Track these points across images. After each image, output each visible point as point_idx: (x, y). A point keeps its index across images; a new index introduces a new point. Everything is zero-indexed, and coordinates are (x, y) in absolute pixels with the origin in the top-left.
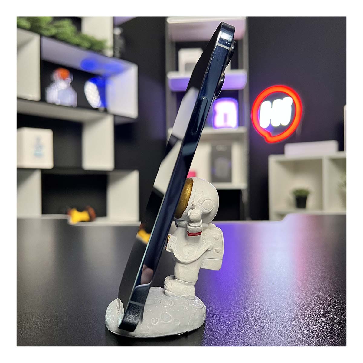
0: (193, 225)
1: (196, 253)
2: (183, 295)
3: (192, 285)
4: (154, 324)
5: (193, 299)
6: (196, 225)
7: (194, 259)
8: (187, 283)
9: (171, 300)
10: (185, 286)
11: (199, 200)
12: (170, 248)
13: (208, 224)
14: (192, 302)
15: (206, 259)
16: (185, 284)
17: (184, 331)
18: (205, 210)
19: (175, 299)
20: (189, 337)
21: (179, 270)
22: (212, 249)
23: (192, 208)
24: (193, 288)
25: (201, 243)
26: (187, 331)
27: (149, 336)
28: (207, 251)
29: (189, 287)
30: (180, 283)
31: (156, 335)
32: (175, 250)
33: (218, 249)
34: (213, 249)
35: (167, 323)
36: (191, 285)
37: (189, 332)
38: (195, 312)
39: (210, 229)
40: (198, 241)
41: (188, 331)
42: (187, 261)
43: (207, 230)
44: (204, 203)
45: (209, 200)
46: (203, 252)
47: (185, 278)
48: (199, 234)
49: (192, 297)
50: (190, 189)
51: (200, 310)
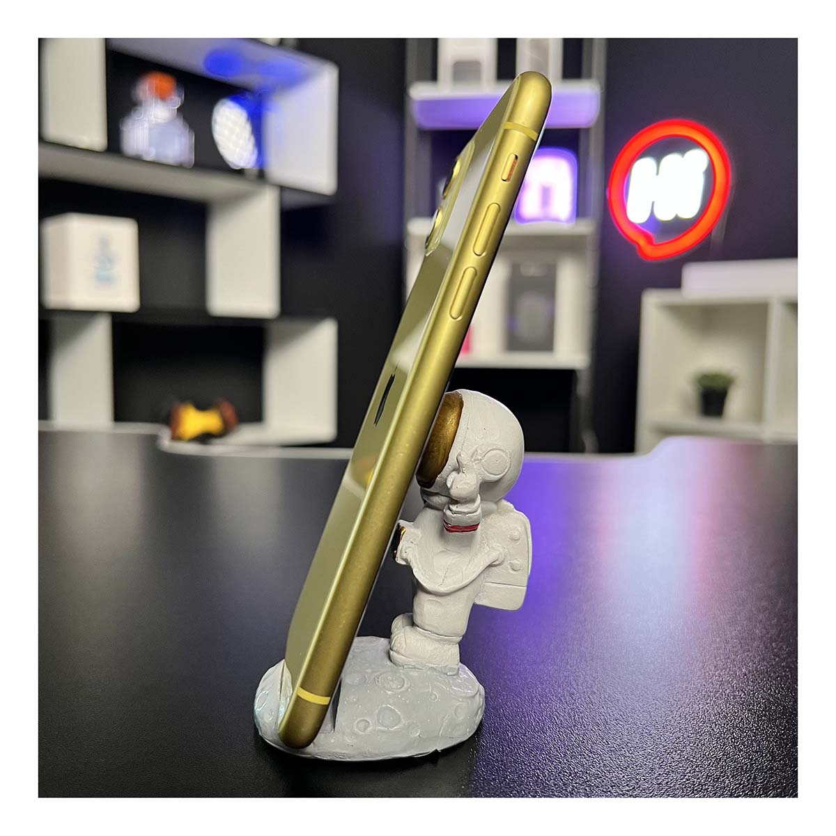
1: (464, 569)
2: (430, 665)
3: (453, 642)
4: (361, 733)
5: (454, 673)
6: (466, 510)
7: (460, 585)
8: (441, 637)
9: (403, 676)
10: (437, 645)
11: (474, 449)
13: (496, 503)
14: (451, 681)
15: (489, 584)
16: (438, 641)
17: (431, 750)
18: (488, 475)
19: (411, 673)
21: (425, 607)
22: (503, 561)
23: (457, 469)
24: (455, 650)
25: (478, 546)
27: (349, 758)
28: (490, 566)
29: (446, 647)
30: (425, 636)
31: (364, 757)
32: (416, 563)
33: (517, 562)
34: (505, 563)
35: (391, 732)
36: (450, 642)
37: (442, 750)
38: (457, 706)
40: (468, 543)
41: (438, 749)
42: (442, 589)
44: (485, 459)
45: (498, 451)
46: (481, 568)
47: (436, 627)
48: (473, 528)
49: (451, 669)
50: (454, 421)
51: (469, 700)
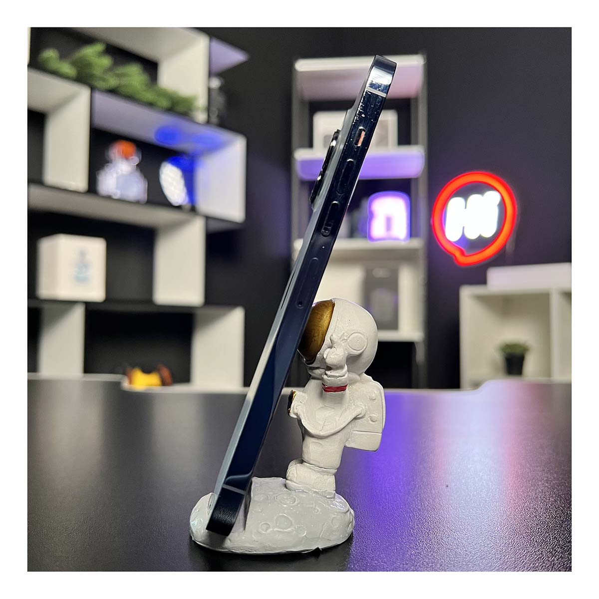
0: (331, 374)
1: (337, 420)
2: (315, 490)
3: (329, 473)
4: (264, 532)
5: (332, 496)
6: (337, 375)
7: (335, 430)
8: (322, 469)
9: (294, 497)
10: (319, 475)
11: (342, 333)
12: (296, 411)
13: (360, 375)
14: (329, 502)
15: (355, 432)
16: (319, 472)
17: (314, 548)
18: (352, 350)
19: (301, 495)
20: (322, 557)
22: (365, 415)
23: (331, 347)
24: (332, 480)
25: (347, 405)
26: (318, 548)
27: (255, 551)
28: (355, 418)
29: (326, 477)
30: (311, 469)
31: (266, 550)
32: (304, 415)
33: (375, 415)
34: (367, 416)
35: (286, 532)
36: (328, 473)
37: (322, 549)
38: (334, 518)
39: (362, 383)
40: (340, 400)
41: (320, 548)
42: (322, 433)
43: (357, 384)
44: (350, 339)
45: (359, 334)
46: (350, 419)
47: (319, 462)
48: (342, 388)
49: (330, 493)
50: (329, 316)
51: (342, 515)
